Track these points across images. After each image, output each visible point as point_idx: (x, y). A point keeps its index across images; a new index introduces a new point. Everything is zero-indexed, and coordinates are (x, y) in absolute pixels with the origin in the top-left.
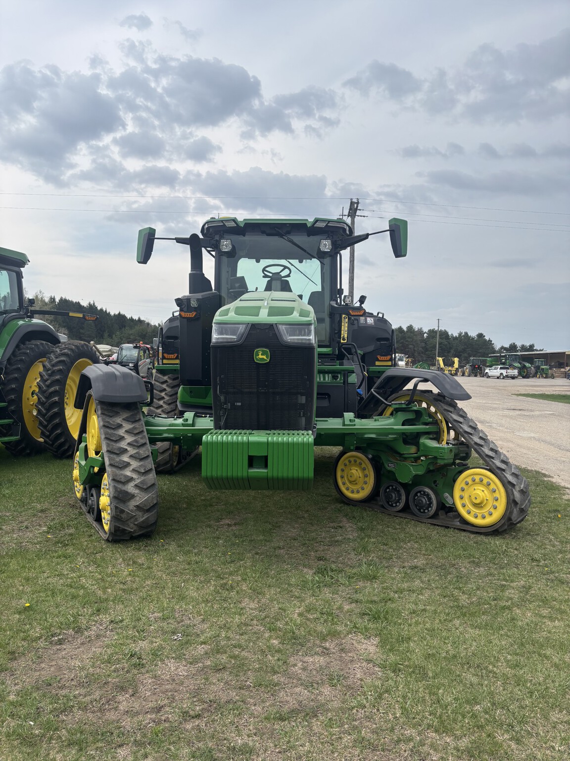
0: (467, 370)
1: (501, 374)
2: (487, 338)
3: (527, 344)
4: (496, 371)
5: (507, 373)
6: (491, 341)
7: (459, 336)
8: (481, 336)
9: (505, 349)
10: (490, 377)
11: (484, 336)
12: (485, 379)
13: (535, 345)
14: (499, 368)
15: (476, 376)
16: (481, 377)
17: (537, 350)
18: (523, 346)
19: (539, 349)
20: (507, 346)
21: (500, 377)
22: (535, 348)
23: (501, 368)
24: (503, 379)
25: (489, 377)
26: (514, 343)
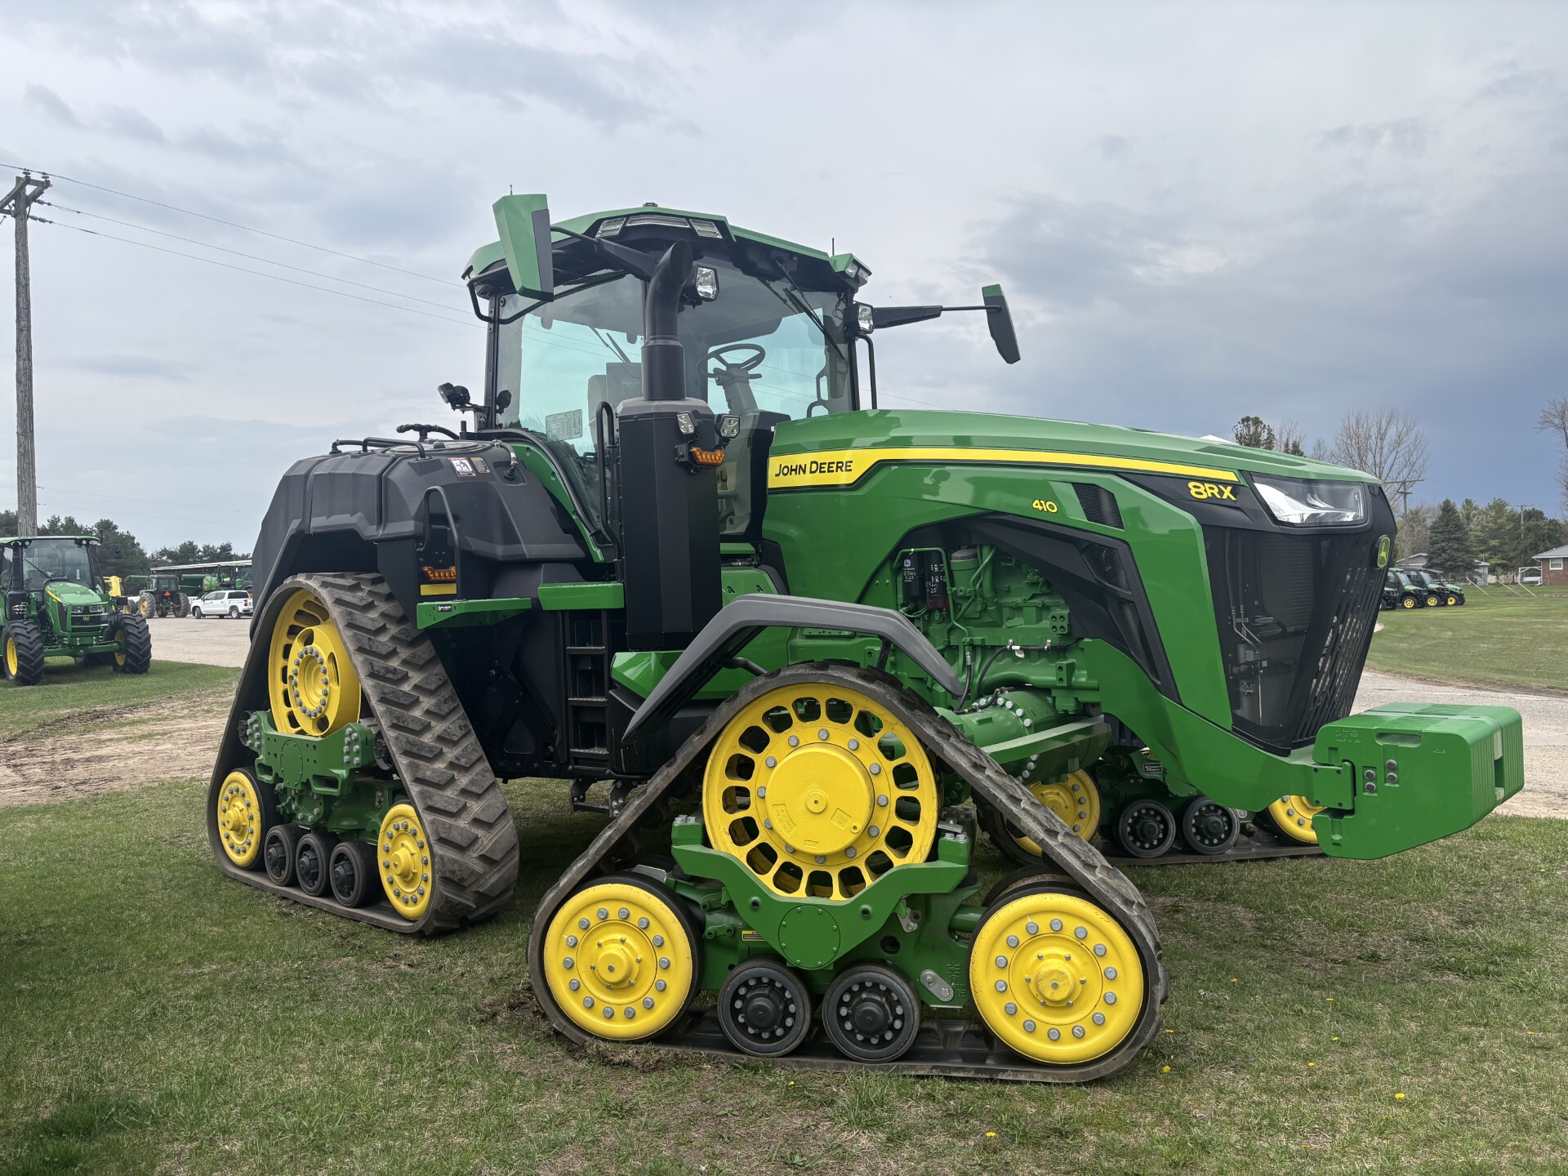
0: (145, 604)
1: (233, 608)
2: (121, 530)
3: (217, 544)
4: (219, 601)
5: (246, 605)
6: (134, 538)
7: (51, 525)
8: (106, 527)
9: (171, 555)
10: (204, 616)
11: (115, 527)
12: (190, 620)
13: (233, 546)
14: (227, 596)
15: (163, 615)
16: (177, 617)
17: (237, 558)
18: (207, 549)
19: (240, 555)
20: (174, 545)
21: (230, 614)
22: (232, 553)
23: (231, 596)
24: (238, 618)
25: (201, 616)
26: (191, 543)
